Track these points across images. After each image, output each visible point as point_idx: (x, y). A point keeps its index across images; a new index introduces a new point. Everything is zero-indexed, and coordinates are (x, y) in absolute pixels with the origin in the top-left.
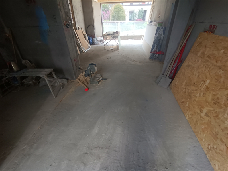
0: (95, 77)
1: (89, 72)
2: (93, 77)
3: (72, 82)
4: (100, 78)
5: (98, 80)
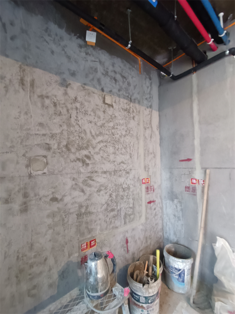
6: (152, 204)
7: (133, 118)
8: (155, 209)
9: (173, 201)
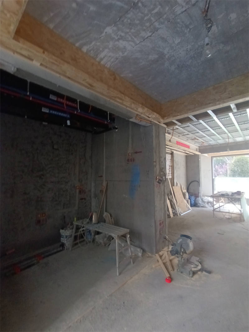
0: (188, 261)
1: (179, 249)
2: (184, 259)
3: (149, 257)
4: (197, 266)
5: (193, 269)
6: (83, 200)
7: (72, 154)
8: (85, 203)
9: (95, 198)
